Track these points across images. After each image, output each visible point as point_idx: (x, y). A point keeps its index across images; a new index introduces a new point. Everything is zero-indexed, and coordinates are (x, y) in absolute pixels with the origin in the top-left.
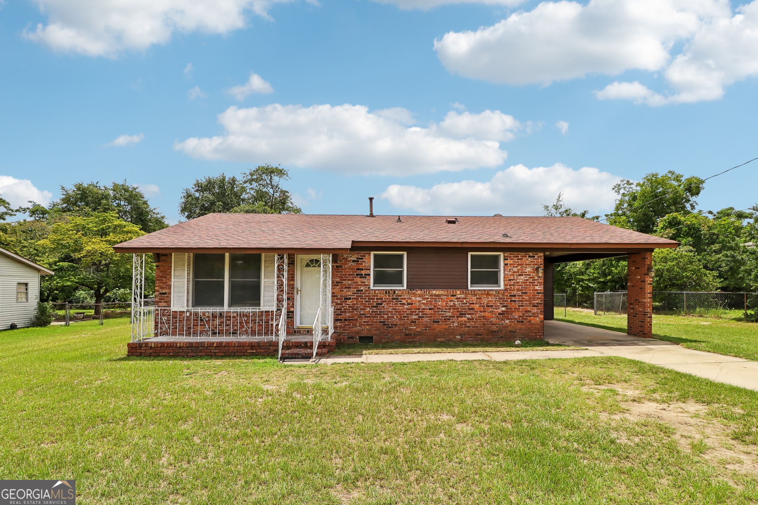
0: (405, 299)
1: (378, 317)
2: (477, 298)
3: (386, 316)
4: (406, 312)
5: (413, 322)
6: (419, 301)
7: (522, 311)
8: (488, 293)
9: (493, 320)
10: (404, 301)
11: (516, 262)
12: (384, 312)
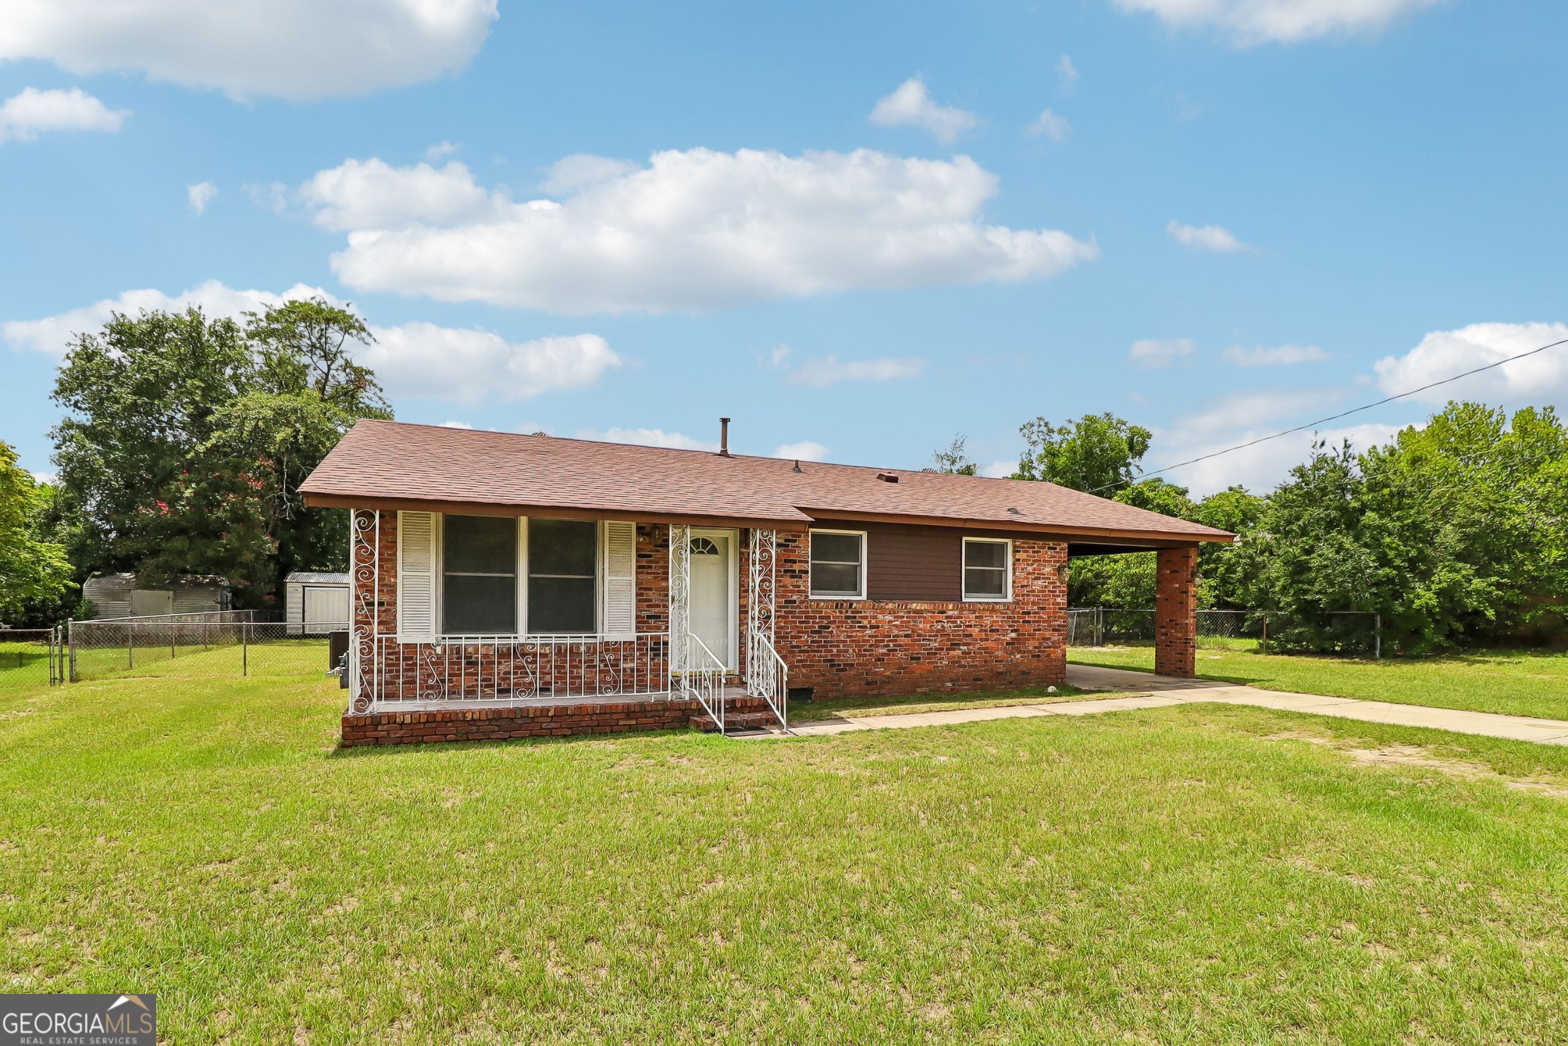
0: (866, 618)
1: (821, 651)
2: (976, 617)
3: (835, 650)
4: (868, 641)
5: (879, 660)
6: (890, 622)
7: (1038, 639)
8: (992, 609)
9: (999, 653)
10: (865, 622)
11: (1030, 556)
12: (832, 642)
